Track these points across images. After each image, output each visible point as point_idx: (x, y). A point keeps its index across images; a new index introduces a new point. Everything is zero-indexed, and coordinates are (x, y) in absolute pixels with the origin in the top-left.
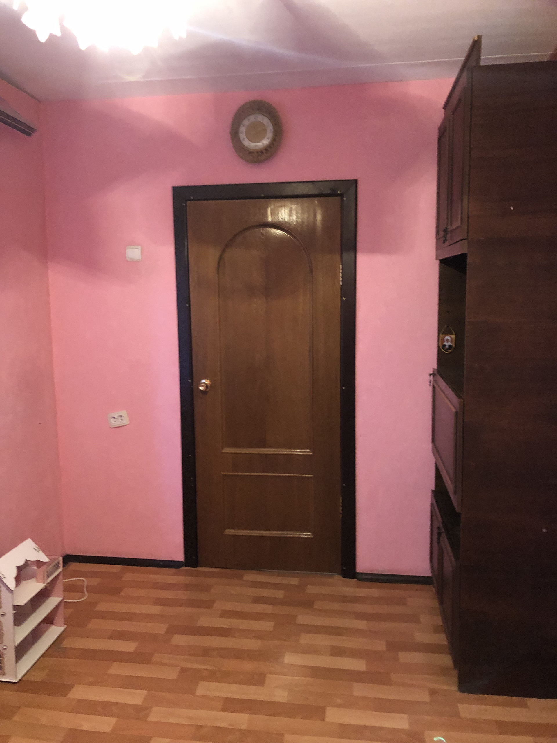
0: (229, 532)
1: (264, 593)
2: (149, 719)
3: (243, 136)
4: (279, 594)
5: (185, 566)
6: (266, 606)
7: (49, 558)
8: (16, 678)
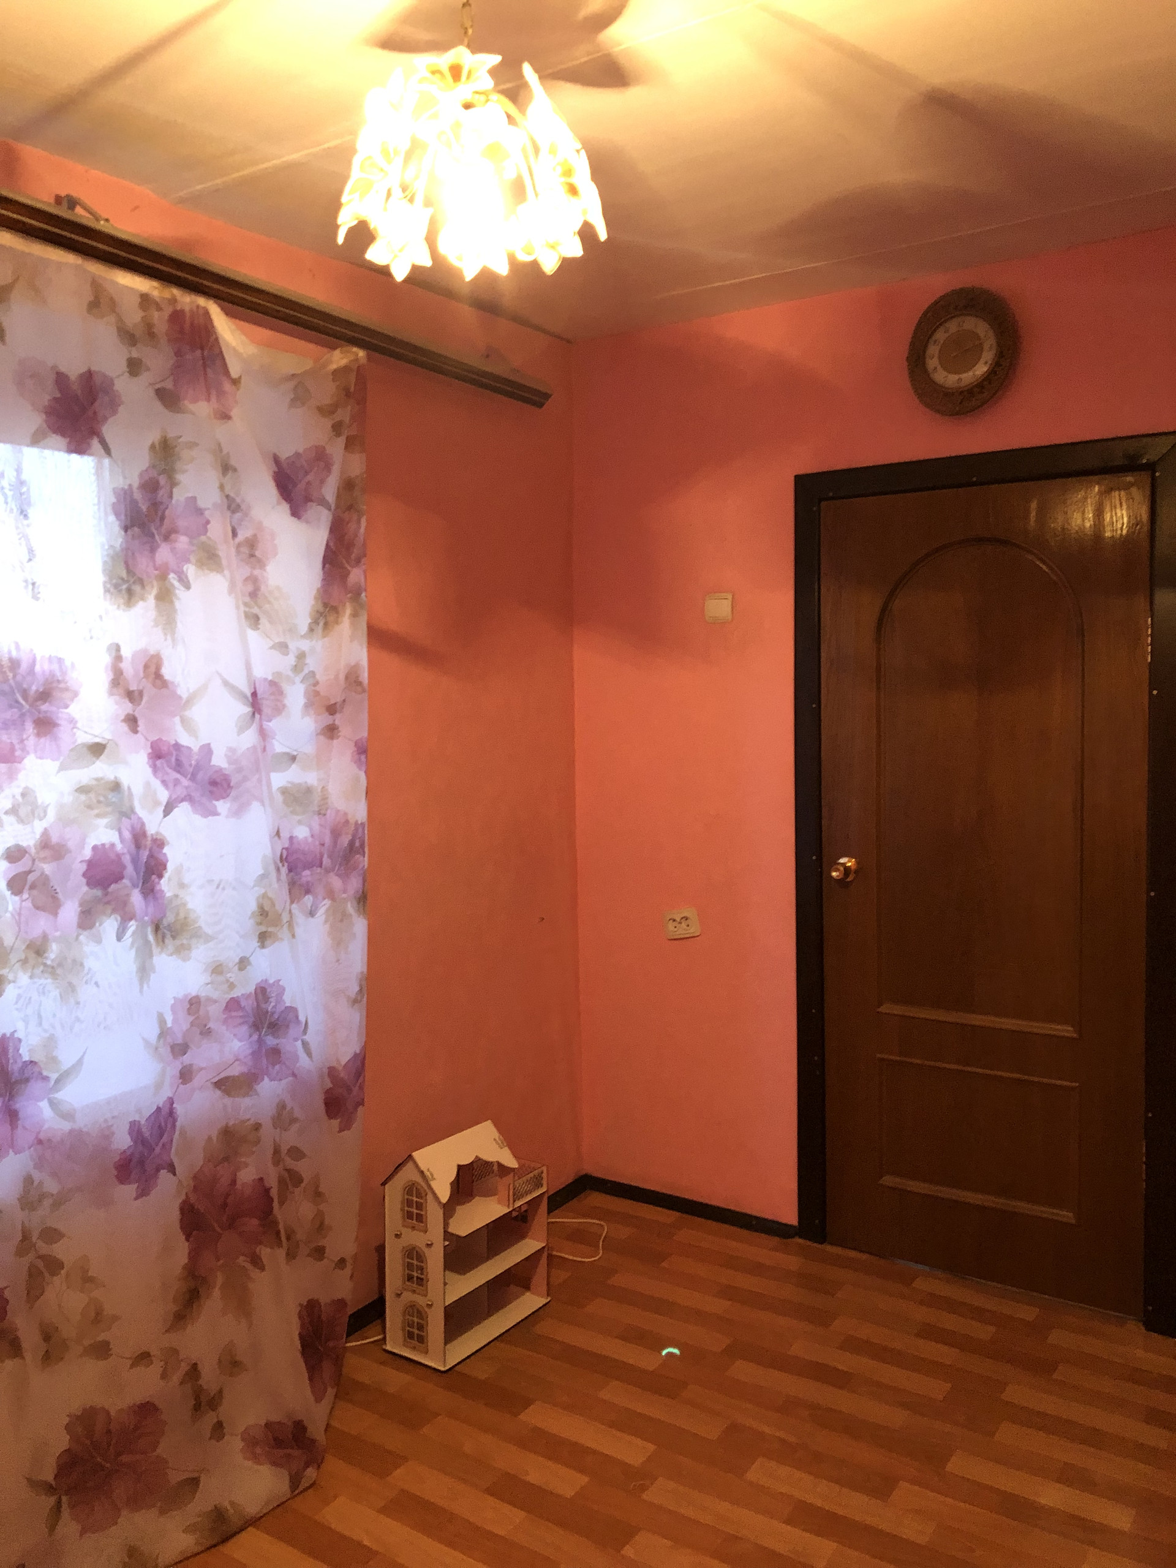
0: (888, 1180)
1: (950, 1322)
2: (644, 1496)
3: (932, 363)
4: (984, 1332)
5: (801, 1237)
6: (945, 1349)
7: (519, 1163)
8: (445, 1366)
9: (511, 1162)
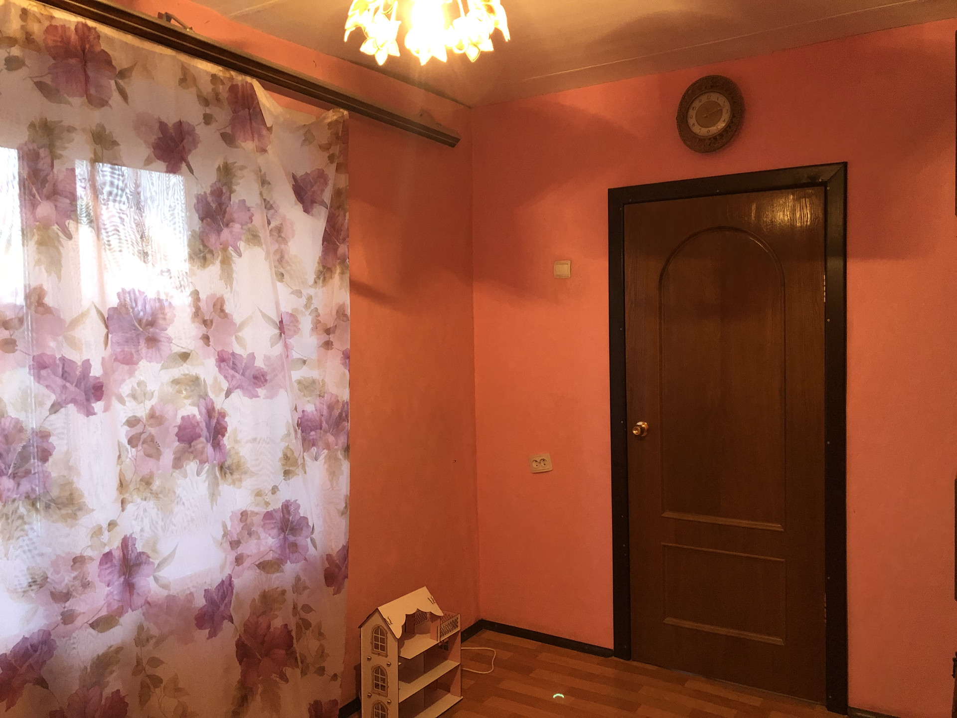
0: (669, 620)
1: (709, 708)
3: (692, 121)
5: (615, 656)
7: (443, 613)
9: (439, 612)
